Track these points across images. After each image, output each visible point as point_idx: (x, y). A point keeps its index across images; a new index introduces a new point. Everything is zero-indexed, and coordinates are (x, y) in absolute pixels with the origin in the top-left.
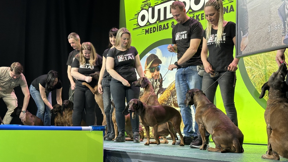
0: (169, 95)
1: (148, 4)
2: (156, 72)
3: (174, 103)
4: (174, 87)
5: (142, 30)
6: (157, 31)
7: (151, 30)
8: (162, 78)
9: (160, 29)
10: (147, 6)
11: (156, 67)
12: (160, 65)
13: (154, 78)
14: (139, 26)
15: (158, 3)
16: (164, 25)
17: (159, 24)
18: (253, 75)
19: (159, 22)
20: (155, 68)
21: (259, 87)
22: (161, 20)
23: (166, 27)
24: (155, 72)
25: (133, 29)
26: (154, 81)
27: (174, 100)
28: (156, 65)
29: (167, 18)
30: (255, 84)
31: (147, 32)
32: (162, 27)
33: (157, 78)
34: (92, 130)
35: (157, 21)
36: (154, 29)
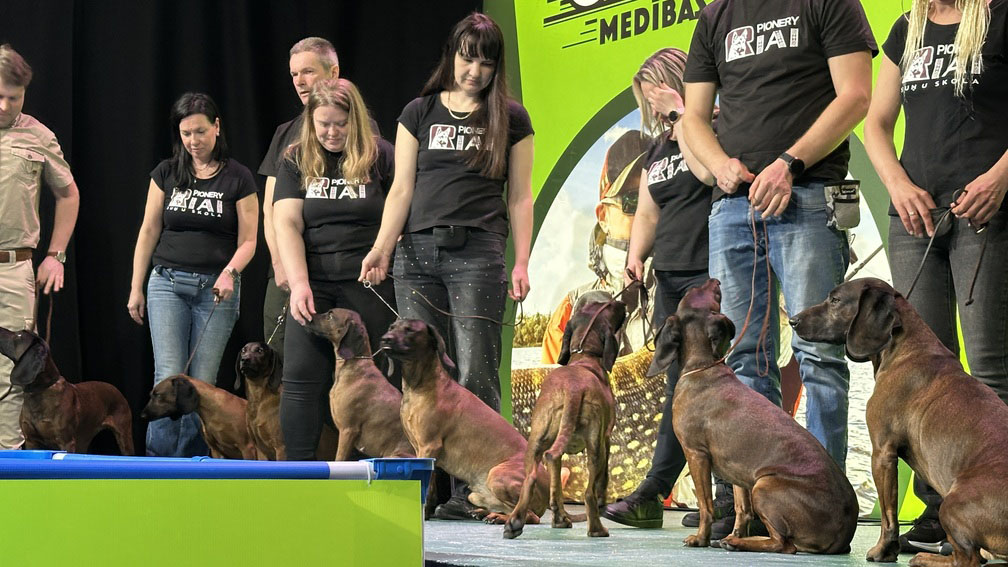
5: (587, 23)
6: (655, 27)
7: (626, 24)
9: (669, 18)
14: (574, 5)
25: (546, 21)
31: (608, 31)
34: (373, 478)
36: (642, 19)
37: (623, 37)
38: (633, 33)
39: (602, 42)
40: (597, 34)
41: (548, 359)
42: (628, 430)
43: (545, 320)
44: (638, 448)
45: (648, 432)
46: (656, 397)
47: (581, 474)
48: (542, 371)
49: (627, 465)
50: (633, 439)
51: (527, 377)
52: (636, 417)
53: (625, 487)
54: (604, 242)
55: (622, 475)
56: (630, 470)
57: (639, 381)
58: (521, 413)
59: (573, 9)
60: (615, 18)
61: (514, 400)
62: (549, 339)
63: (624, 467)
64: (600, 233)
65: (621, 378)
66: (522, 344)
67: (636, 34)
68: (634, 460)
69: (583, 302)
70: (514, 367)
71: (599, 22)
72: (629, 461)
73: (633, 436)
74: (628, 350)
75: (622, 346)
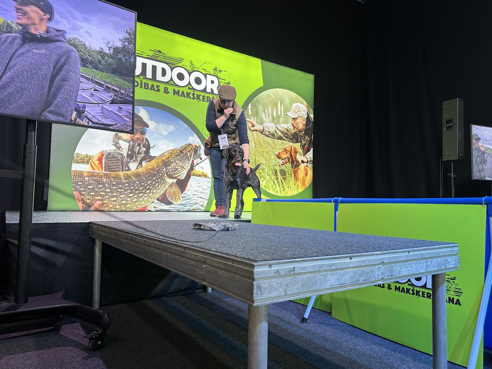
2: (139, 135)
3: (167, 174)
4: (167, 157)
6: (141, 87)
8: (149, 145)
9: (146, 87)
11: (140, 130)
12: (145, 128)
13: (136, 141)
15: (142, 55)
16: (153, 85)
17: (144, 81)
19: (143, 78)
20: (137, 129)
22: (147, 77)
23: (156, 89)
24: (136, 134)
26: (136, 145)
27: (168, 171)
28: (139, 127)
29: (157, 79)
32: (150, 86)
33: (141, 143)
35: (140, 75)
41: (91, 168)
42: (129, 191)
43: (90, 156)
44: (133, 196)
45: (137, 192)
46: (140, 183)
47: (108, 203)
48: (88, 172)
54: (120, 139)
55: (126, 203)
62: (92, 163)
64: (117, 136)
66: (78, 162)
69: (109, 154)
70: (72, 169)
73: (131, 193)
74: (129, 169)
75: (127, 168)
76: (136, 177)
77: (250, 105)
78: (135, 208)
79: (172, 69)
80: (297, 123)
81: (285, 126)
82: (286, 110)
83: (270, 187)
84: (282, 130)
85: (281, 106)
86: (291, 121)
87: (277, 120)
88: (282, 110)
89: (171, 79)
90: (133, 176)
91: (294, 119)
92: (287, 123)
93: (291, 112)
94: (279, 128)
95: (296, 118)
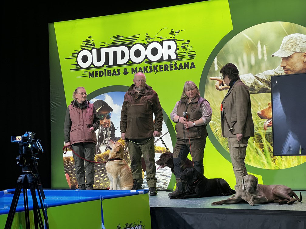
0: (124, 145)
1: (91, 44)
2: (106, 120)
5: (84, 72)
6: (105, 76)
7: (96, 74)
8: (114, 127)
9: (109, 74)
10: (89, 47)
11: (106, 115)
12: (110, 112)
13: (104, 126)
14: (80, 67)
15: (105, 45)
18: (216, 129)
20: (104, 115)
21: (221, 140)
24: (103, 119)
25: (71, 70)
26: (104, 130)
28: (105, 113)
30: (218, 138)
31: (91, 75)
33: (108, 126)
36: (101, 74)
37: (95, 77)
38: (99, 76)
39: (89, 77)
40: (88, 75)
42: (101, 171)
49: (101, 180)
50: (102, 173)
51: (68, 159)
52: (103, 168)
53: (100, 185)
56: (102, 181)
57: (104, 160)
58: (67, 168)
59: (80, 68)
60: (93, 72)
61: (64, 164)
63: (100, 180)
65: (98, 159)
67: (100, 77)
68: (103, 179)
71: (88, 72)
72: (101, 179)
74: (100, 152)
75: (98, 151)
76: (105, 159)
77: (216, 59)
78: (106, 186)
79: (129, 49)
80: (292, 63)
81: (272, 72)
82: (271, 50)
83: (251, 158)
84: (266, 78)
85: (262, 47)
86: (280, 64)
87: (257, 68)
88: (265, 52)
89: (130, 59)
90: (103, 157)
91: (286, 59)
92: (273, 67)
93: (279, 51)
94: (261, 77)
95: (290, 57)
